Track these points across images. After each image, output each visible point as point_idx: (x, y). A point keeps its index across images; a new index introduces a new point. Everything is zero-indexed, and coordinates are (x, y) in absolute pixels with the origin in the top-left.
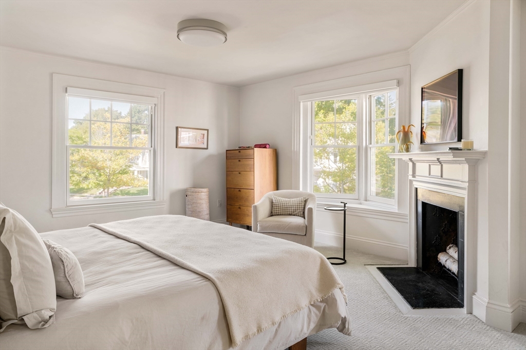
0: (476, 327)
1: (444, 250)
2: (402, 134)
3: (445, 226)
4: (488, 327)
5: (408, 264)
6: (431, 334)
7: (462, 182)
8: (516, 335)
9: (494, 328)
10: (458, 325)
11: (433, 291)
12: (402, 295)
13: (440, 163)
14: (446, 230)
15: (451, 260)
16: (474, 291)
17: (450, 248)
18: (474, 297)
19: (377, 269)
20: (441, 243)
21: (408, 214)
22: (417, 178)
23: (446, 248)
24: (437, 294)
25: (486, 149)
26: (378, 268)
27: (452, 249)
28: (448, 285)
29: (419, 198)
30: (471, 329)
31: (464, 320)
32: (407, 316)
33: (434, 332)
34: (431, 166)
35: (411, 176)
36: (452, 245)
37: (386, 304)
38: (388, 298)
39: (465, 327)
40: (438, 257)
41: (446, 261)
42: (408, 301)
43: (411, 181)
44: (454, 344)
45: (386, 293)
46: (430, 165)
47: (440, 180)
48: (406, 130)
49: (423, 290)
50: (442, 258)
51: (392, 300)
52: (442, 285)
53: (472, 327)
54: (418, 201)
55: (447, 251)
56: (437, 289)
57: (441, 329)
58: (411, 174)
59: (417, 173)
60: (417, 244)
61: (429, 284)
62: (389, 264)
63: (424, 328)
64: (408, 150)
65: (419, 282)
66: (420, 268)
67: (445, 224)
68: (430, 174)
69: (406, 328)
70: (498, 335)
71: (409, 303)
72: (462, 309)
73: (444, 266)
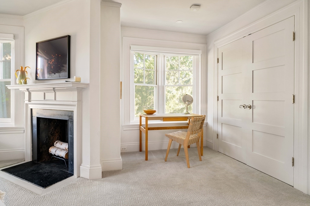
0: (86, 183)
1: (53, 145)
2: (20, 73)
3: (52, 130)
4: (91, 181)
5: (25, 161)
6: (66, 199)
7: (73, 101)
8: (104, 178)
9: (94, 180)
10: (77, 186)
11: (51, 172)
12: (32, 182)
13: (54, 91)
14: (53, 133)
15: (59, 150)
16: (80, 164)
17: (57, 143)
18: (80, 167)
19: (2, 172)
20: (49, 141)
21: (25, 127)
22: (32, 102)
23: (54, 143)
24: (54, 173)
25: (88, 82)
26: (2, 170)
27: (58, 143)
28: (58, 165)
29: (33, 115)
30: (84, 185)
31: (78, 182)
32: (44, 195)
33: (66, 197)
34: (46, 94)
35: (28, 101)
36: (57, 141)
37: (23, 194)
38: (22, 188)
39: (81, 186)
40: (49, 150)
41: (56, 151)
42: (38, 185)
43: (27, 105)
44: (82, 198)
45: (19, 186)
46: (44, 93)
47: (54, 102)
48: (23, 69)
49: (45, 174)
50: (52, 150)
51: (26, 189)
52: (54, 166)
53: (84, 184)
54: (33, 117)
55: (54, 145)
56: (53, 170)
57: (70, 193)
58: (28, 99)
59: (32, 98)
60: (32, 146)
61: (46, 169)
62: (10, 164)
63: (59, 198)
64: (25, 83)
65: (39, 170)
66: (35, 161)
67: (52, 129)
68: (44, 99)
69: (48, 204)
70: (98, 183)
71: (40, 186)
72: (73, 176)
73: (55, 155)
